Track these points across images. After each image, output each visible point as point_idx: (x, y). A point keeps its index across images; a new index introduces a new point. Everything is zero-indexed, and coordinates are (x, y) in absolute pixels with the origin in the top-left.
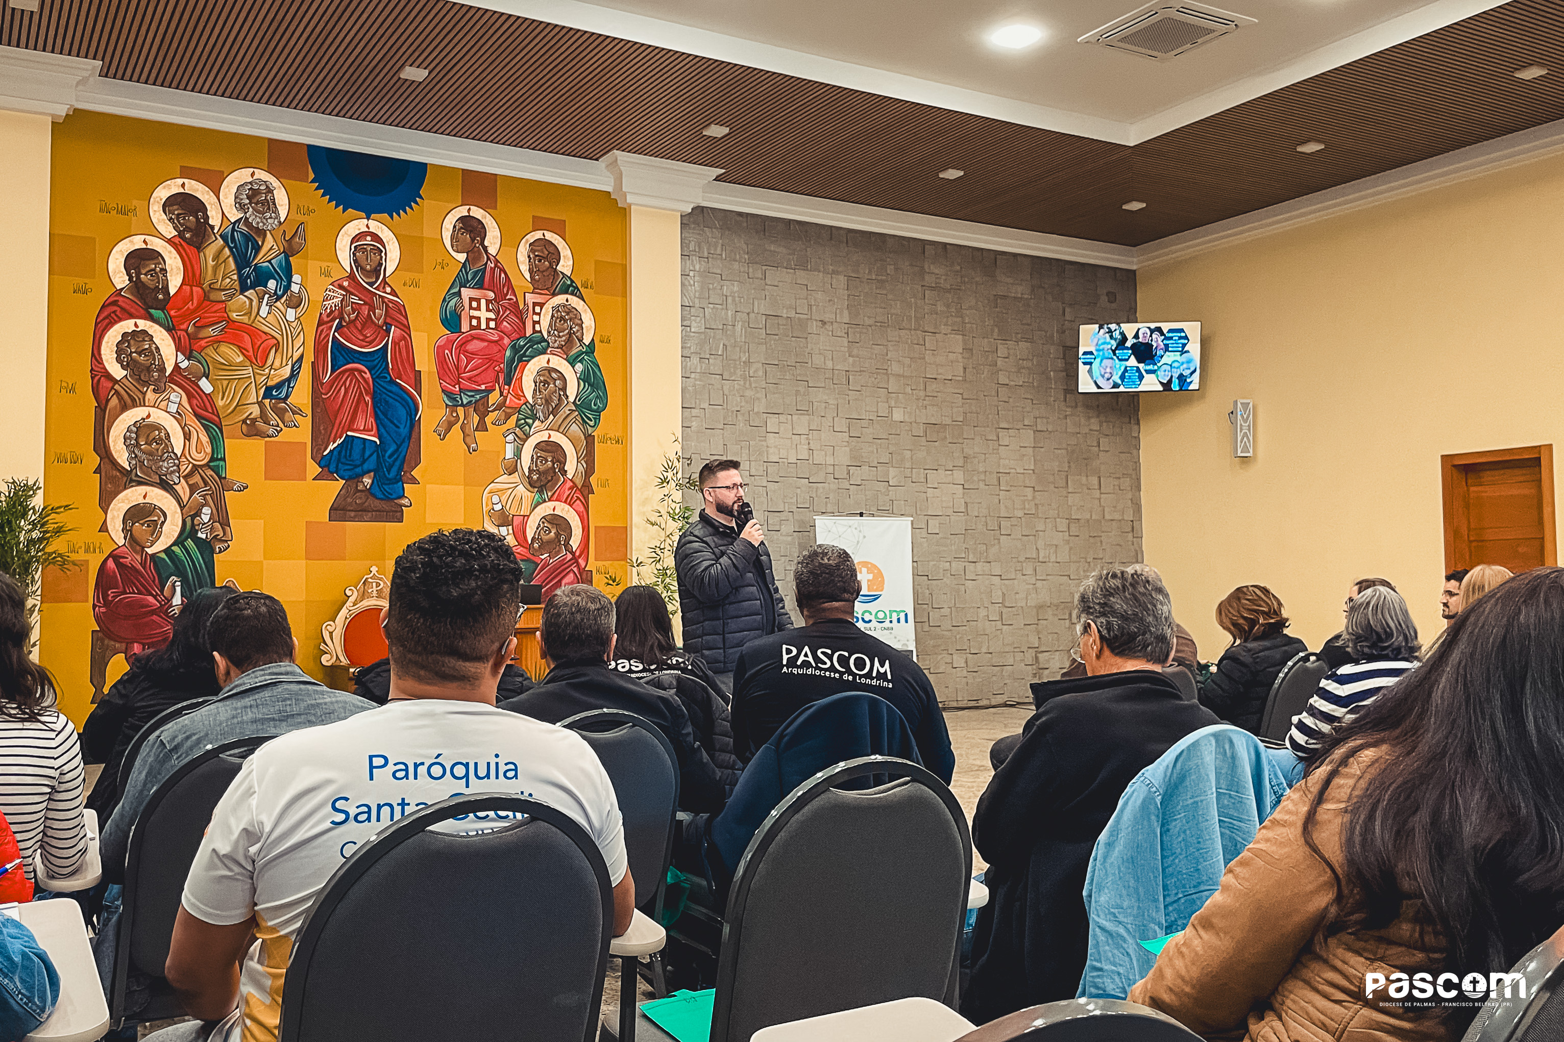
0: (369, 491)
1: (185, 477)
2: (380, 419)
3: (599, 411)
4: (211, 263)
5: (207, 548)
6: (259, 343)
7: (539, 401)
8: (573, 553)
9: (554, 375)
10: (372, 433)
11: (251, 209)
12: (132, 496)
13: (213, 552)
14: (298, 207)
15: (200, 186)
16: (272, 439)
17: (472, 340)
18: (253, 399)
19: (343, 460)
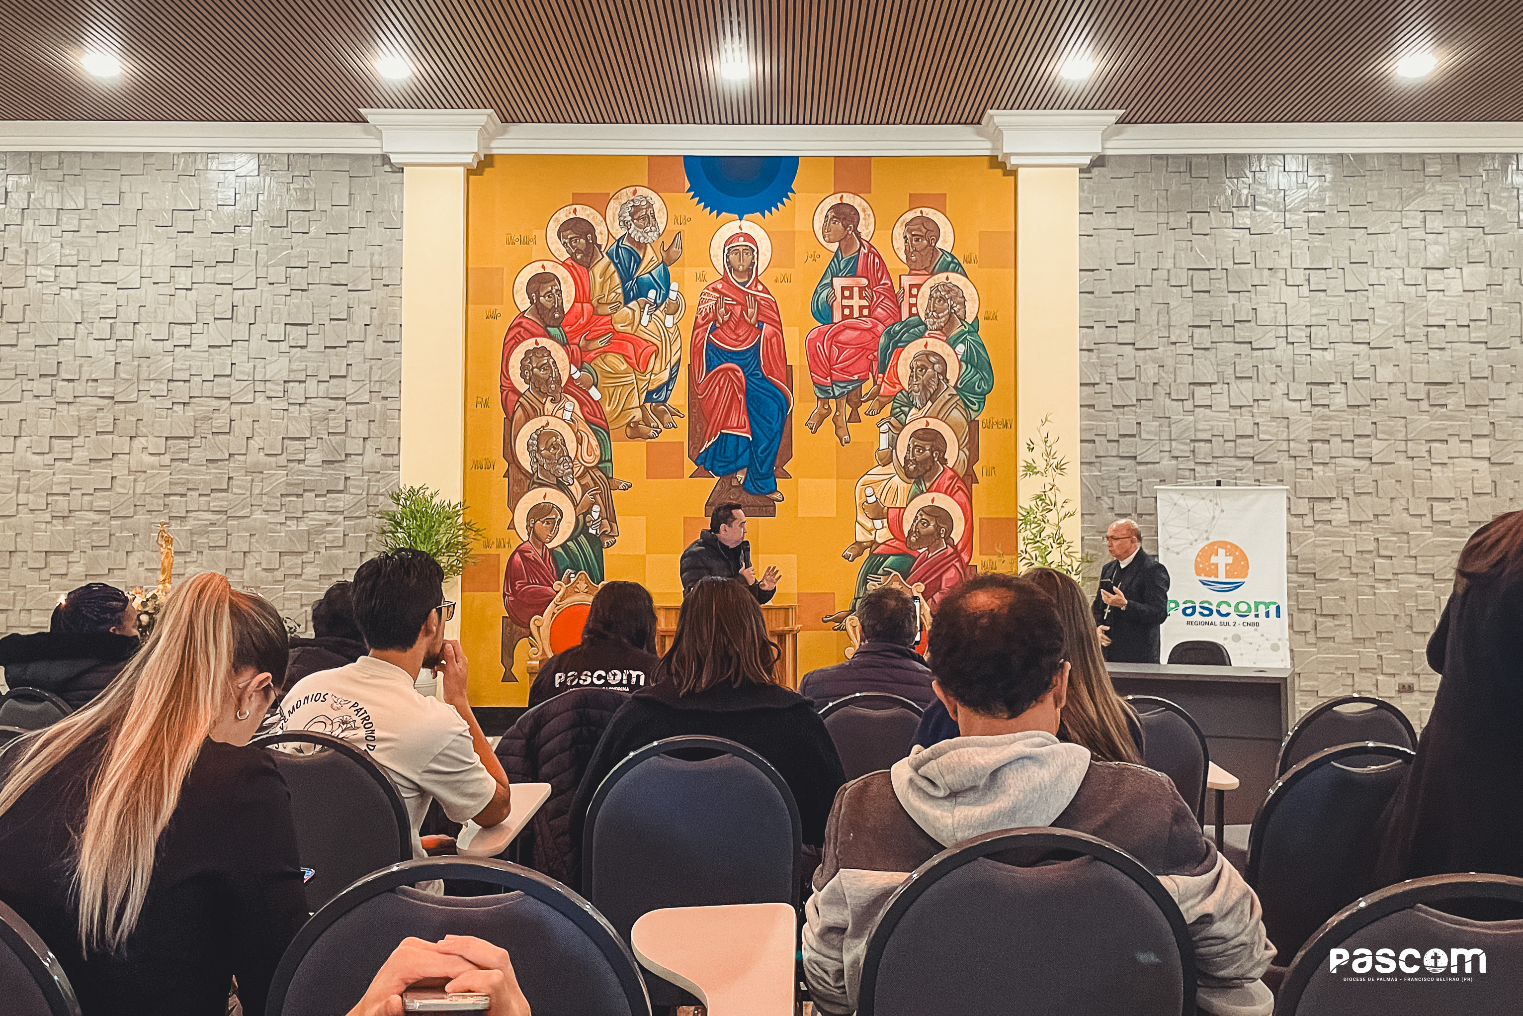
0: (743, 487)
2: (753, 416)
3: (984, 394)
4: (599, 280)
5: (596, 542)
6: (640, 351)
7: (916, 388)
9: (933, 359)
10: (745, 430)
11: (633, 226)
12: (533, 497)
13: (602, 547)
14: (676, 217)
15: (589, 210)
16: (653, 440)
17: (844, 330)
18: (635, 403)
19: (717, 457)
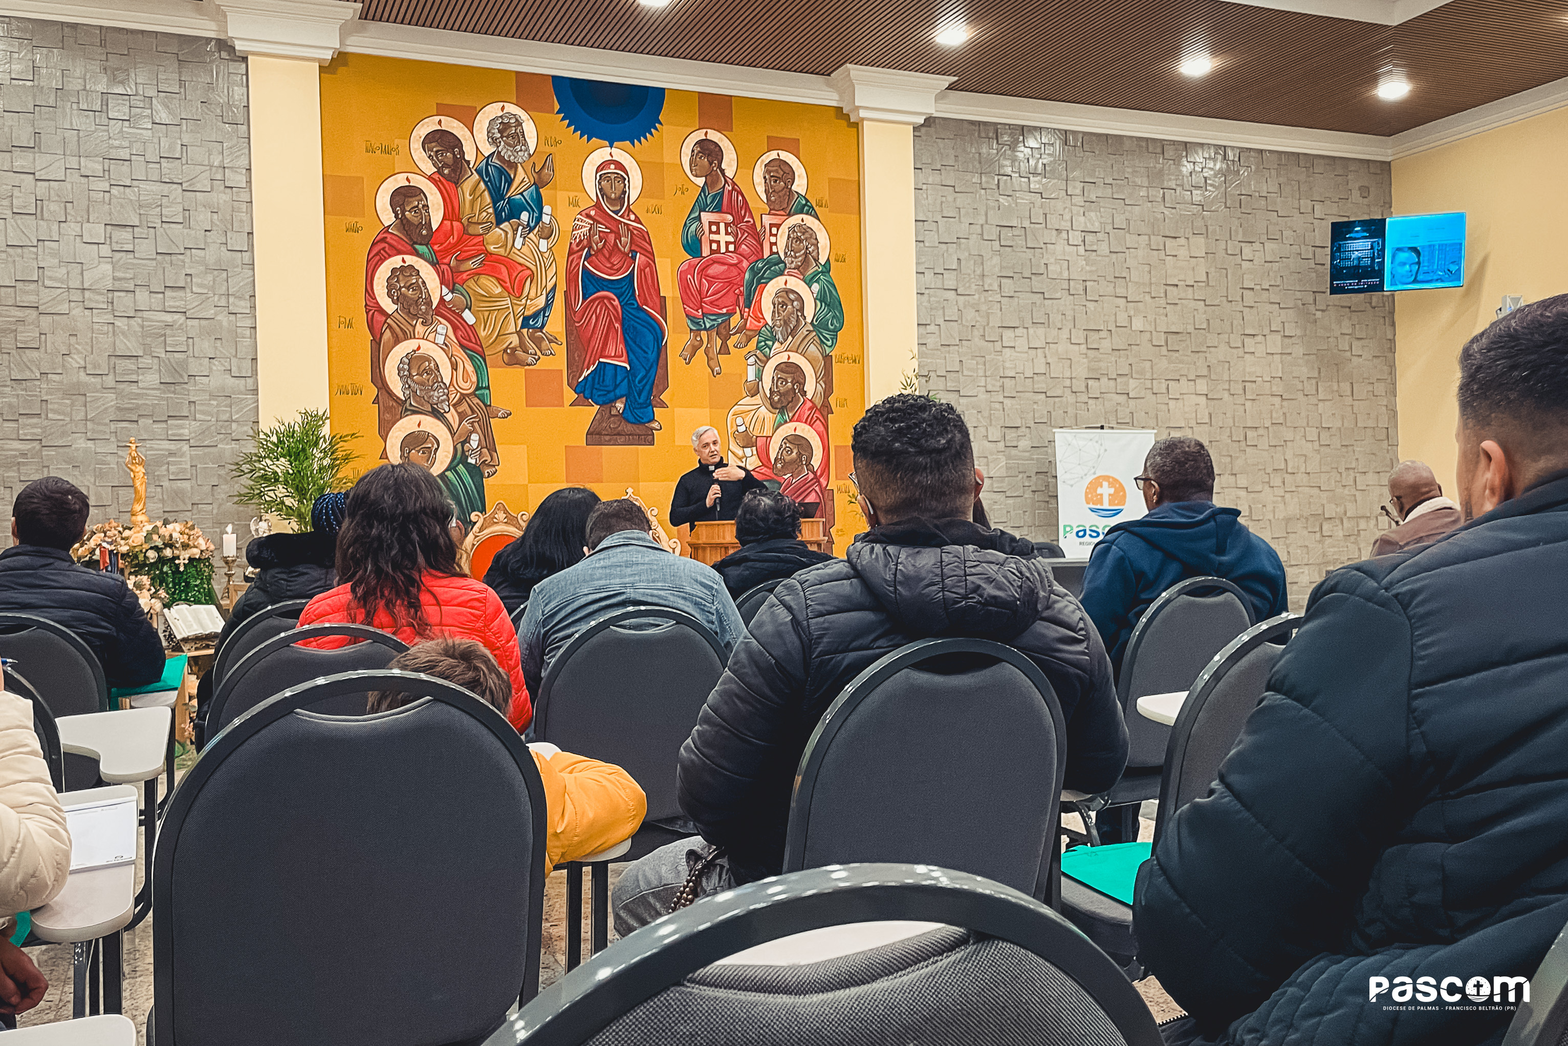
0: (622, 416)
1: (454, 406)
2: (630, 346)
3: (836, 331)
4: (468, 198)
5: (476, 472)
6: (515, 275)
7: (778, 323)
8: (815, 473)
9: (792, 296)
10: (623, 359)
11: (502, 143)
12: (407, 425)
13: (482, 476)
14: (546, 139)
15: (456, 123)
16: (531, 367)
17: (712, 264)
18: (512, 328)
19: (597, 386)
